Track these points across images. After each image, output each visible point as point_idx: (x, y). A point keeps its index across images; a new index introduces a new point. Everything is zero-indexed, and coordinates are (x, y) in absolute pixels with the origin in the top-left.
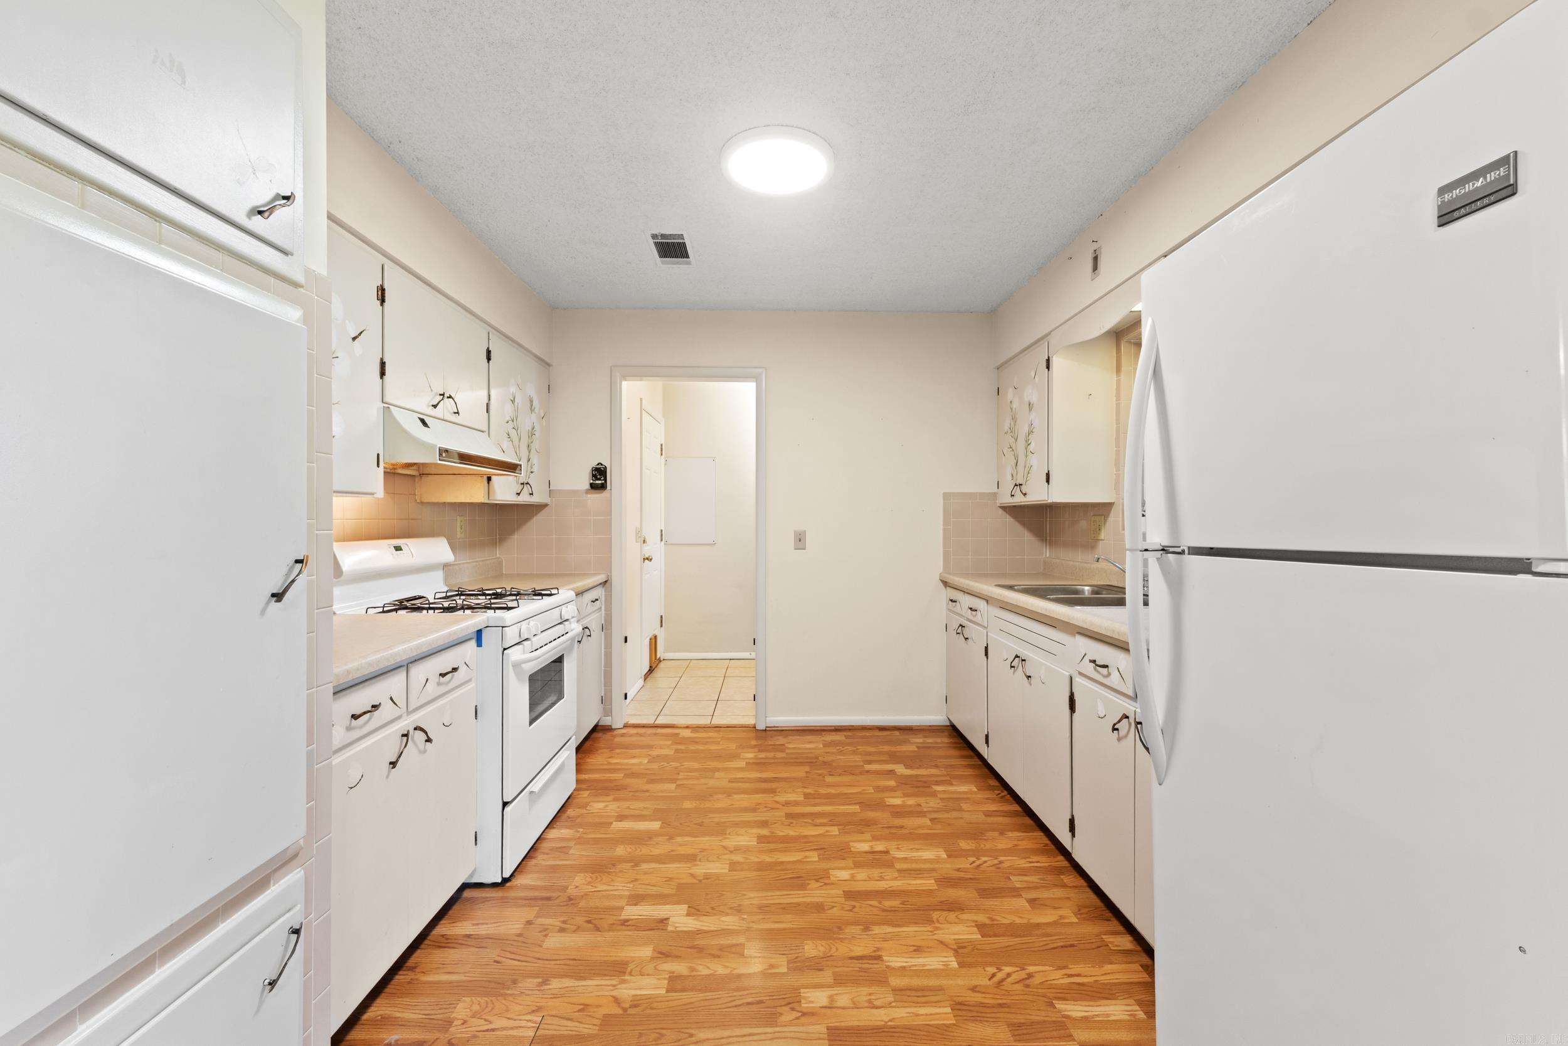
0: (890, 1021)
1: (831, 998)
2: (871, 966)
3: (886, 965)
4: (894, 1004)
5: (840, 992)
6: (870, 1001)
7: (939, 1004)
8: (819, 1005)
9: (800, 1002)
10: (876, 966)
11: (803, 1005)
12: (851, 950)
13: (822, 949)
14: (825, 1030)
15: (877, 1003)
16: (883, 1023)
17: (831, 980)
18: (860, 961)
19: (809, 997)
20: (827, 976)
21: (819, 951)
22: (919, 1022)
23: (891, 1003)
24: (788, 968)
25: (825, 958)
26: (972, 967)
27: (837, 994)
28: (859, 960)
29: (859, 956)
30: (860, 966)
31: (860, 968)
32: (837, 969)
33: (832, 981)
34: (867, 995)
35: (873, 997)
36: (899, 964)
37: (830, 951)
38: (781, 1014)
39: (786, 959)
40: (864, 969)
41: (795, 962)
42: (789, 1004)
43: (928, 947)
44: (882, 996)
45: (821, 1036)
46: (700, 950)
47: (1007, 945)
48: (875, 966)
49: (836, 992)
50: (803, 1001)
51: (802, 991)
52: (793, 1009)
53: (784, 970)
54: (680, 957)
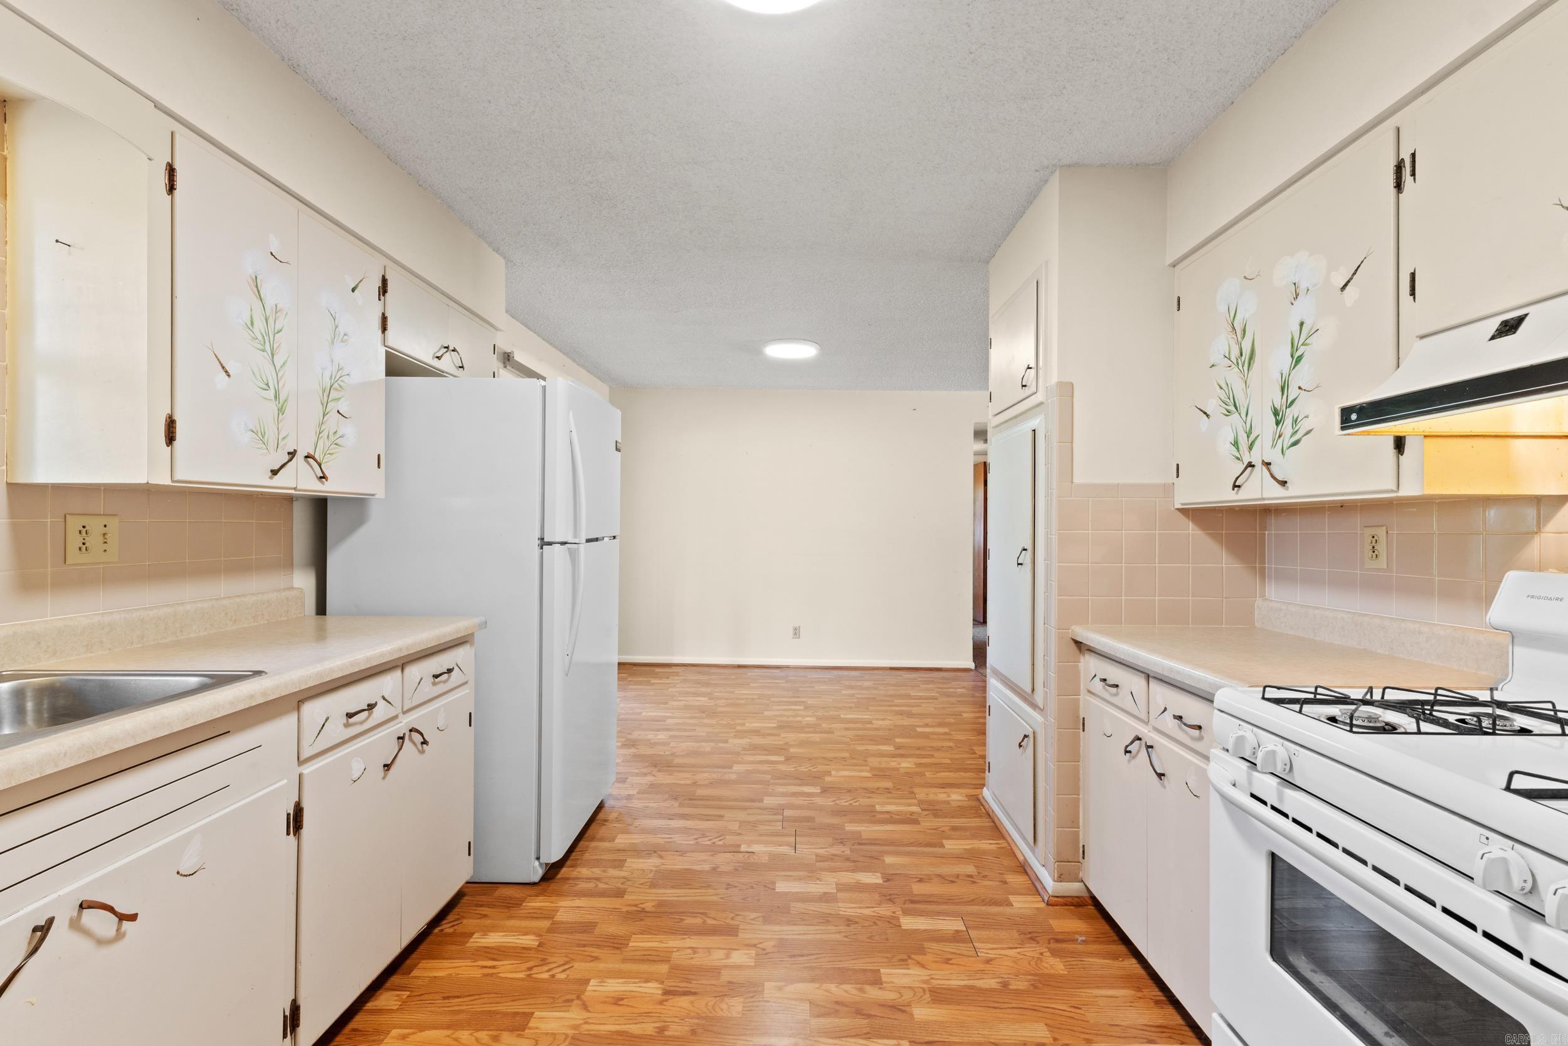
0: (685, 938)
1: (728, 956)
2: (679, 984)
3: (663, 985)
4: (675, 950)
5: (718, 961)
6: (695, 953)
7: (635, 949)
8: (741, 952)
9: (756, 955)
10: (671, 984)
11: (754, 952)
12: (692, 1003)
13: (724, 1006)
14: (739, 934)
15: (689, 951)
16: (691, 937)
17: (724, 972)
18: (687, 989)
19: (748, 958)
20: (726, 976)
21: (727, 1004)
22: (661, 937)
23: (678, 950)
24: (764, 985)
25: (723, 995)
26: (577, 979)
27: (722, 959)
28: (687, 992)
29: (687, 995)
30: (690, 985)
31: (691, 983)
32: (714, 982)
33: (722, 971)
34: (695, 958)
35: (691, 956)
36: (649, 985)
37: (715, 1003)
38: (774, 946)
39: (765, 995)
40: (687, 982)
41: (755, 992)
42: (766, 954)
43: (605, 1002)
44: (682, 957)
45: (743, 931)
46: (859, 1012)
47: (514, 1002)
48: (674, 984)
49: (723, 961)
50: (754, 955)
51: (753, 964)
52: (764, 949)
53: (767, 985)
54: (880, 1005)
